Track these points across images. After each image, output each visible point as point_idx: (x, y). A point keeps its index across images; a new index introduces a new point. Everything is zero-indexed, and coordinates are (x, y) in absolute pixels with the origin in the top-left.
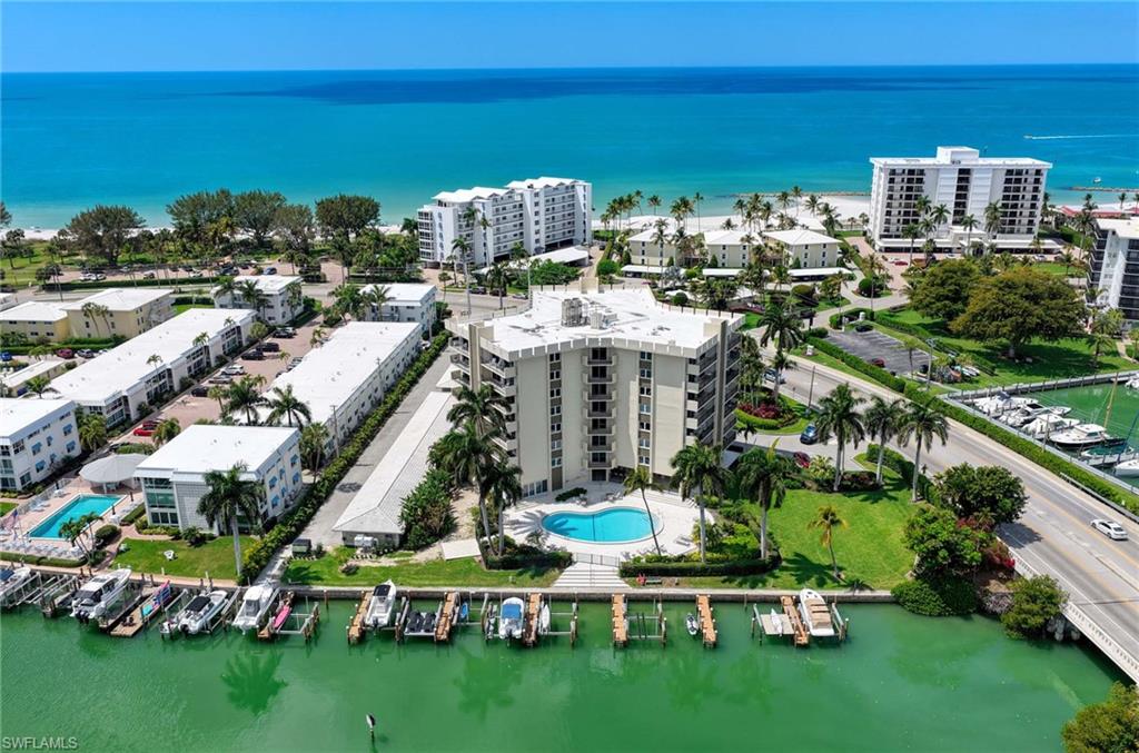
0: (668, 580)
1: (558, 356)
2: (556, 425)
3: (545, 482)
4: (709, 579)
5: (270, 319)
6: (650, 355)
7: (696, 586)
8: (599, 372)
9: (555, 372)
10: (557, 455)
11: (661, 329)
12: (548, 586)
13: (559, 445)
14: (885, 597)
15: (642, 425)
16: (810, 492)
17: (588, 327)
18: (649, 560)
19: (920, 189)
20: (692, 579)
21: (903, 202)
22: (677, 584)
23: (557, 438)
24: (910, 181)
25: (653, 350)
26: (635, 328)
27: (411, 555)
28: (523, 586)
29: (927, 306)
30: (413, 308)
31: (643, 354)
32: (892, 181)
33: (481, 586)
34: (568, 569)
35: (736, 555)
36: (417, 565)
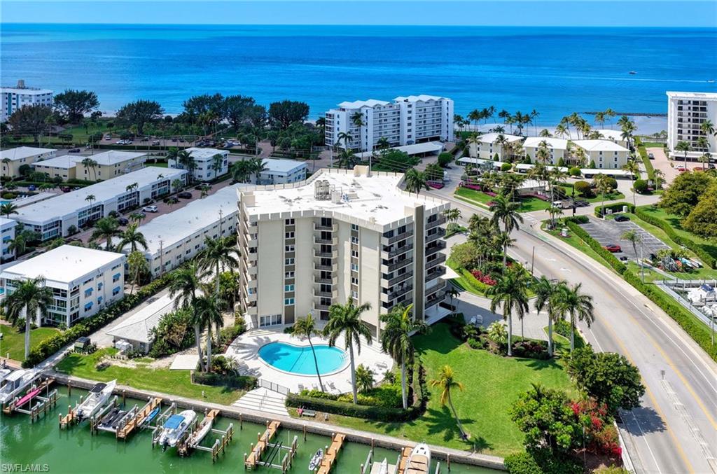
0: (320, 414)
1: (293, 221)
3: (280, 316)
4: (355, 420)
6: (357, 227)
7: (342, 424)
8: (327, 236)
9: (290, 234)
10: (290, 297)
11: (381, 207)
12: (229, 405)
13: (292, 288)
14: (498, 464)
15: (353, 281)
17: (330, 202)
18: (313, 395)
19: (704, 116)
20: (342, 417)
21: (692, 124)
22: (326, 420)
23: (290, 283)
24: (695, 109)
27: (150, 361)
28: (211, 402)
30: (282, 176)
31: (353, 226)
32: (680, 108)
33: (181, 395)
34: (251, 392)
35: (383, 402)
36: (150, 370)
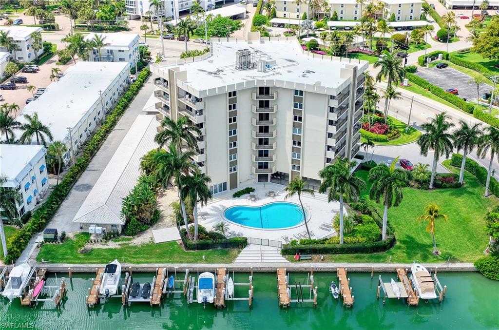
0: (316, 256)
1: (234, 93)
2: (233, 143)
3: (225, 184)
4: (345, 256)
5: (19, 58)
6: (301, 93)
7: (336, 261)
8: (264, 104)
9: (232, 105)
10: (233, 165)
11: (309, 72)
12: (231, 262)
13: (235, 157)
14: (470, 268)
15: (294, 143)
16: (413, 189)
17: (255, 71)
18: (303, 243)
20: (334, 256)
22: (323, 260)
23: (233, 152)
25: (304, 89)
26: (289, 72)
27: (130, 240)
28: (213, 263)
29: (487, 50)
30: (123, 51)
31: (296, 92)
33: (182, 262)
34: (245, 249)
35: (365, 239)
36: (135, 247)
